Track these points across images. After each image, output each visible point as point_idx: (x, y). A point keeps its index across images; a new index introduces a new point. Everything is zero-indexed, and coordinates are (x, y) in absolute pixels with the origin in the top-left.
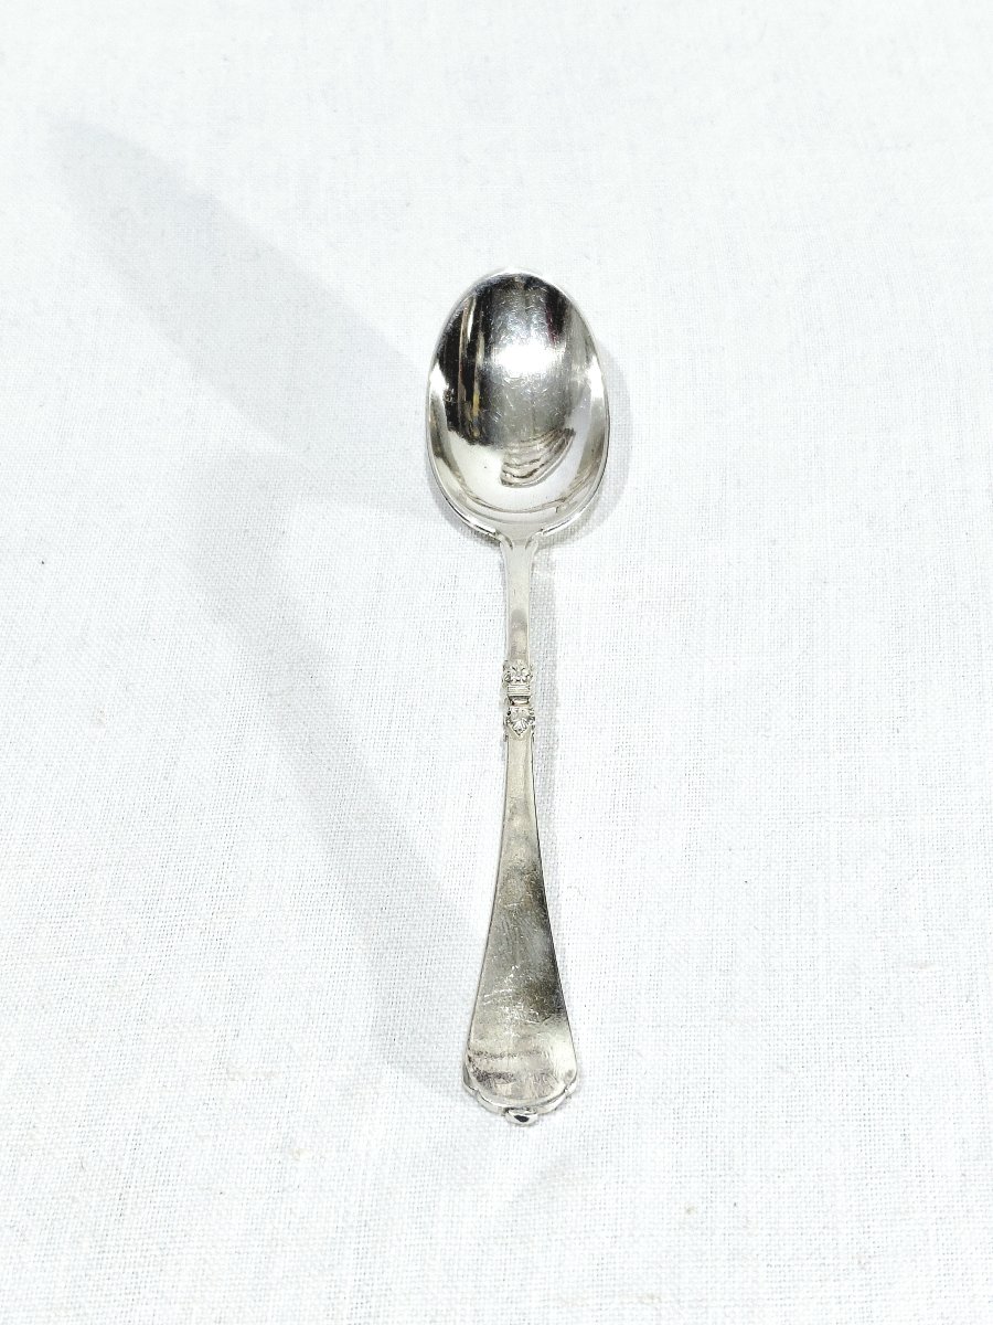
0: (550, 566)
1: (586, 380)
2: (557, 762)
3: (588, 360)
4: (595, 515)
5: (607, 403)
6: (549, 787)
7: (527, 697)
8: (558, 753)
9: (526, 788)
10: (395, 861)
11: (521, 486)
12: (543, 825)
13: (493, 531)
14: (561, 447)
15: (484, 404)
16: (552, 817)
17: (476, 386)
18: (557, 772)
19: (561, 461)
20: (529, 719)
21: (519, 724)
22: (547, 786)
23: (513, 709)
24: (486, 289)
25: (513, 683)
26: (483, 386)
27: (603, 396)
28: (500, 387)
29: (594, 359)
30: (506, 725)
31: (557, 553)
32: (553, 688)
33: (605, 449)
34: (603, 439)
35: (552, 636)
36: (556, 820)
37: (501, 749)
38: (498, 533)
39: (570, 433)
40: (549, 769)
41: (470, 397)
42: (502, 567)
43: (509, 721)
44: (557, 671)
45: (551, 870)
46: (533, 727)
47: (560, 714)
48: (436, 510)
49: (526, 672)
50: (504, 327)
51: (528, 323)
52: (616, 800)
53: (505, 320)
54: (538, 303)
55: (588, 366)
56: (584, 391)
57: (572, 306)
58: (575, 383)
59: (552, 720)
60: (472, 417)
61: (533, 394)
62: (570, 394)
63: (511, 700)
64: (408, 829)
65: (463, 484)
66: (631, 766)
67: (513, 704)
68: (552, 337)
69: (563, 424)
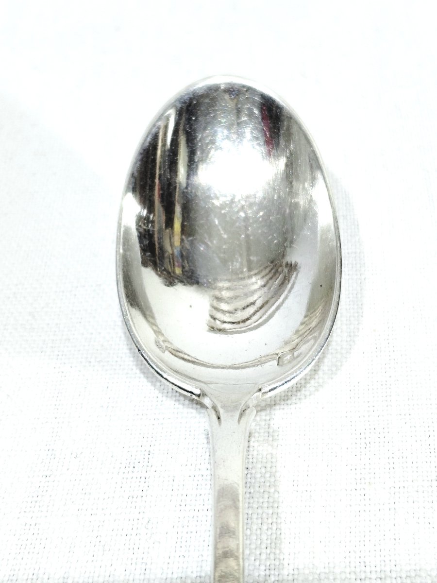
1: (311, 201)
3: (314, 179)
5: (337, 228)
11: (232, 333)
13: (198, 392)
14: (283, 284)
15: (187, 230)
17: (178, 209)
19: (283, 302)
24: (191, 99)
26: (187, 209)
27: (331, 221)
28: (208, 212)
29: (319, 175)
33: (337, 286)
34: (334, 271)
38: (204, 395)
39: (292, 267)
41: (169, 223)
50: (213, 142)
51: (241, 135)
53: (214, 134)
54: (251, 114)
55: (312, 185)
56: (309, 215)
57: (290, 118)
58: (296, 205)
60: (172, 245)
61: (246, 219)
62: (291, 216)
65: (158, 332)
68: (269, 153)
69: (283, 256)
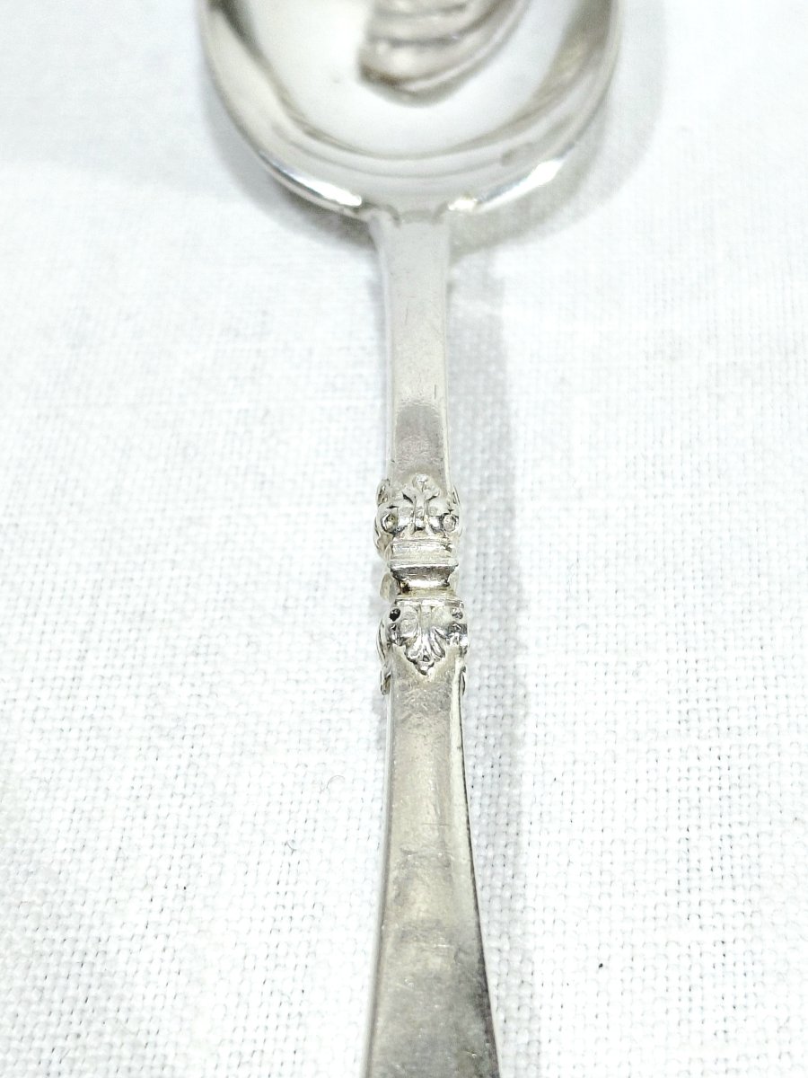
0: (491, 289)
2: (526, 754)
4: (594, 180)
6: (508, 819)
7: (445, 572)
8: (526, 729)
9: (444, 822)
10: (70, 1043)
12: (494, 932)
13: (357, 202)
16: (519, 905)
18: (527, 780)
20: (451, 628)
21: (421, 644)
22: (502, 820)
23: (407, 605)
25: (407, 534)
30: (386, 647)
31: (508, 262)
32: (508, 564)
35: (503, 440)
36: (530, 916)
37: (375, 718)
40: (505, 772)
42: (376, 291)
43: (393, 638)
44: (517, 523)
45: (522, 1063)
46: (462, 652)
47: (529, 626)
48: (220, 175)
49: (440, 507)
52: (694, 856)
59: (508, 645)
63: (399, 581)
64: (112, 947)
66: (724, 763)
67: (406, 589)
